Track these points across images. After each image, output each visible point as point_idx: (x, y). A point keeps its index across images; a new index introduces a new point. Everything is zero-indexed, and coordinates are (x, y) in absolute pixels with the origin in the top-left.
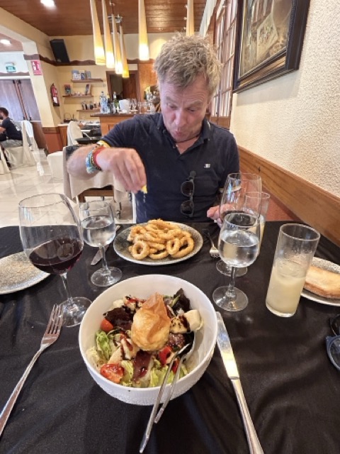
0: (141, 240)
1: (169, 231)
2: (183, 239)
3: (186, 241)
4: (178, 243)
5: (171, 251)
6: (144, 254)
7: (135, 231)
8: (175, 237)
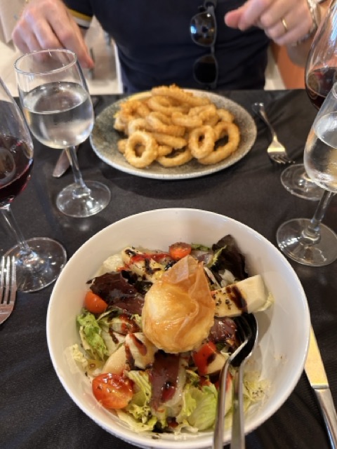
0: (141, 128)
1: (192, 111)
2: (220, 127)
3: (225, 130)
4: (210, 135)
5: (198, 151)
6: (150, 156)
7: (127, 110)
8: (205, 122)
